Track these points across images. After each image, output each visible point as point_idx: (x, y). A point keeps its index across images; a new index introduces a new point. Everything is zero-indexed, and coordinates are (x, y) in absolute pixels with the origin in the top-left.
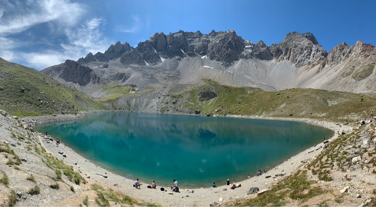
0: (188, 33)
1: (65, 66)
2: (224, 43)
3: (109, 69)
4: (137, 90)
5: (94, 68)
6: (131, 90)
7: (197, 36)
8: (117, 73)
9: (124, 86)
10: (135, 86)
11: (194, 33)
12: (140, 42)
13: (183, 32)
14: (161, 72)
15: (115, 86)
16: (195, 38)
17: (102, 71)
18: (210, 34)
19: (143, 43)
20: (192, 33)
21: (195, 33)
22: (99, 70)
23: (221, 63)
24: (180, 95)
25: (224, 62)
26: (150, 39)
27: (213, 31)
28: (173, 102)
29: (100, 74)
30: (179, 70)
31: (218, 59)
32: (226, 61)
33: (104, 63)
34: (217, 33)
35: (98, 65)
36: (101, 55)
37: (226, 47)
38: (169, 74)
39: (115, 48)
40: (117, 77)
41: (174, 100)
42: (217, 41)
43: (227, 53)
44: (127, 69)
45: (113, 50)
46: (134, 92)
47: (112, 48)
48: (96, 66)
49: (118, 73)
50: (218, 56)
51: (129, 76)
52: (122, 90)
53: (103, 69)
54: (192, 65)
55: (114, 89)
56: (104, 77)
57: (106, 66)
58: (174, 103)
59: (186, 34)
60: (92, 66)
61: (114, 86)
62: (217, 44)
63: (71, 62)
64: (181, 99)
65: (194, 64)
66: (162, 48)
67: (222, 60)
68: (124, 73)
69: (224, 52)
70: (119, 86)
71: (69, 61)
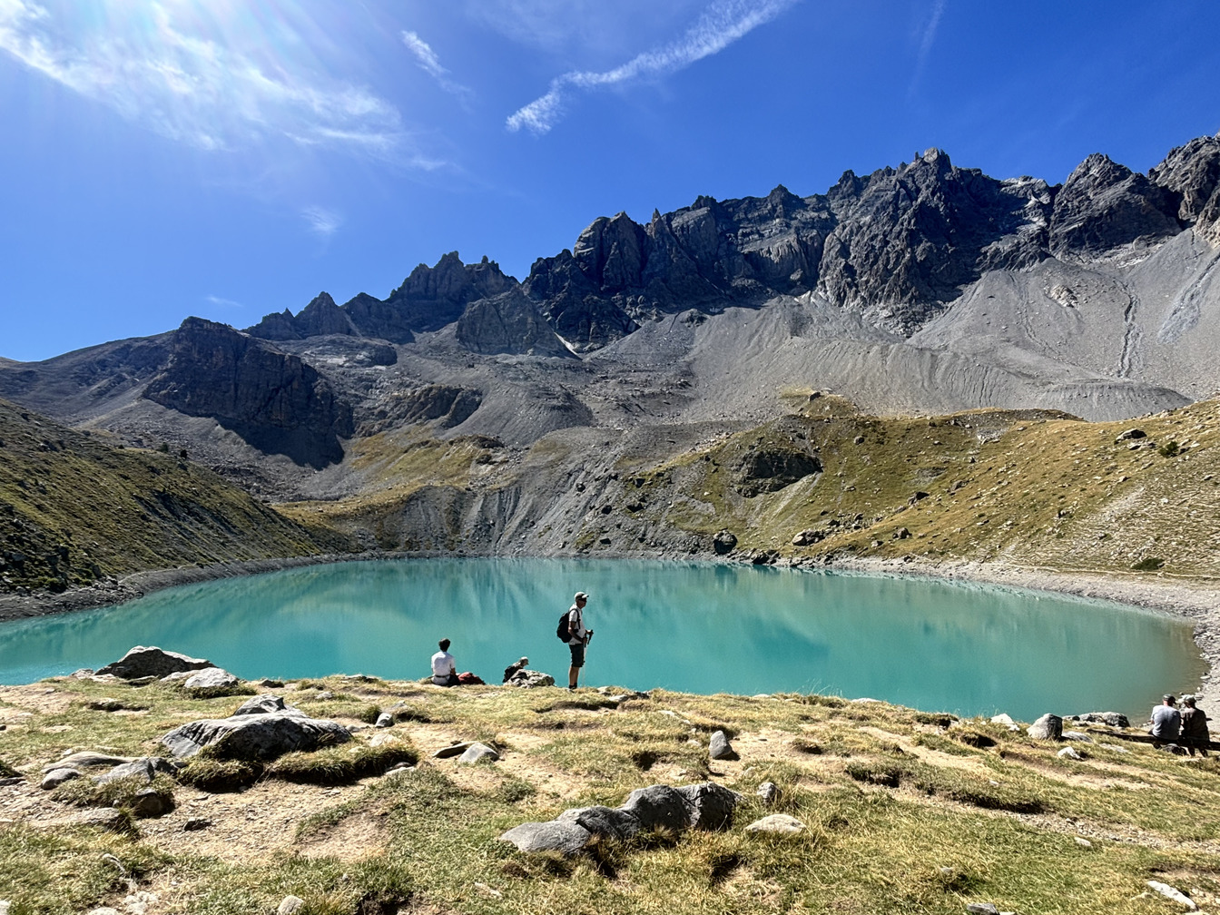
0: (736, 204)
1: (177, 346)
2: (894, 219)
3: (397, 370)
4: (499, 460)
5: (329, 361)
6: (474, 462)
7: (774, 209)
8: (427, 386)
9: (451, 443)
10: (496, 444)
11: (759, 200)
12: (539, 259)
13: (710, 202)
14: (613, 378)
15: (412, 442)
16: (764, 219)
17: (360, 379)
18: (834, 190)
19: (549, 262)
20: (751, 200)
21: (765, 200)
22: (353, 372)
23: (885, 313)
24: (659, 475)
25: (900, 306)
26: (577, 246)
27: (848, 175)
28: (630, 502)
29: (353, 392)
30: (689, 364)
31: (871, 295)
32: (906, 299)
33: (376, 342)
34: (867, 179)
35: (352, 349)
36: (374, 309)
37: (904, 234)
38: (647, 383)
39: (435, 281)
40: (423, 405)
41: (633, 499)
42: (863, 214)
43: (913, 258)
44: (470, 374)
45: (426, 289)
46: (485, 469)
47: (422, 279)
48: (338, 354)
49: (431, 389)
50: (867, 282)
51: (477, 399)
52: (437, 459)
53: (367, 370)
54: (752, 336)
55: (408, 457)
56: (366, 404)
57: (388, 358)
58: (633, 509)
59: (729, 206)
60: (322, 353)
61: (407, 445)
62: (865, 228)
63: (208, 331)
64: (660, 492)
65: (757, 331)
66: (623, 280)
67: (889, 296)
68: (454, 386)
69: (898, 257)
70: (427, 442)
71: (202, 326)
